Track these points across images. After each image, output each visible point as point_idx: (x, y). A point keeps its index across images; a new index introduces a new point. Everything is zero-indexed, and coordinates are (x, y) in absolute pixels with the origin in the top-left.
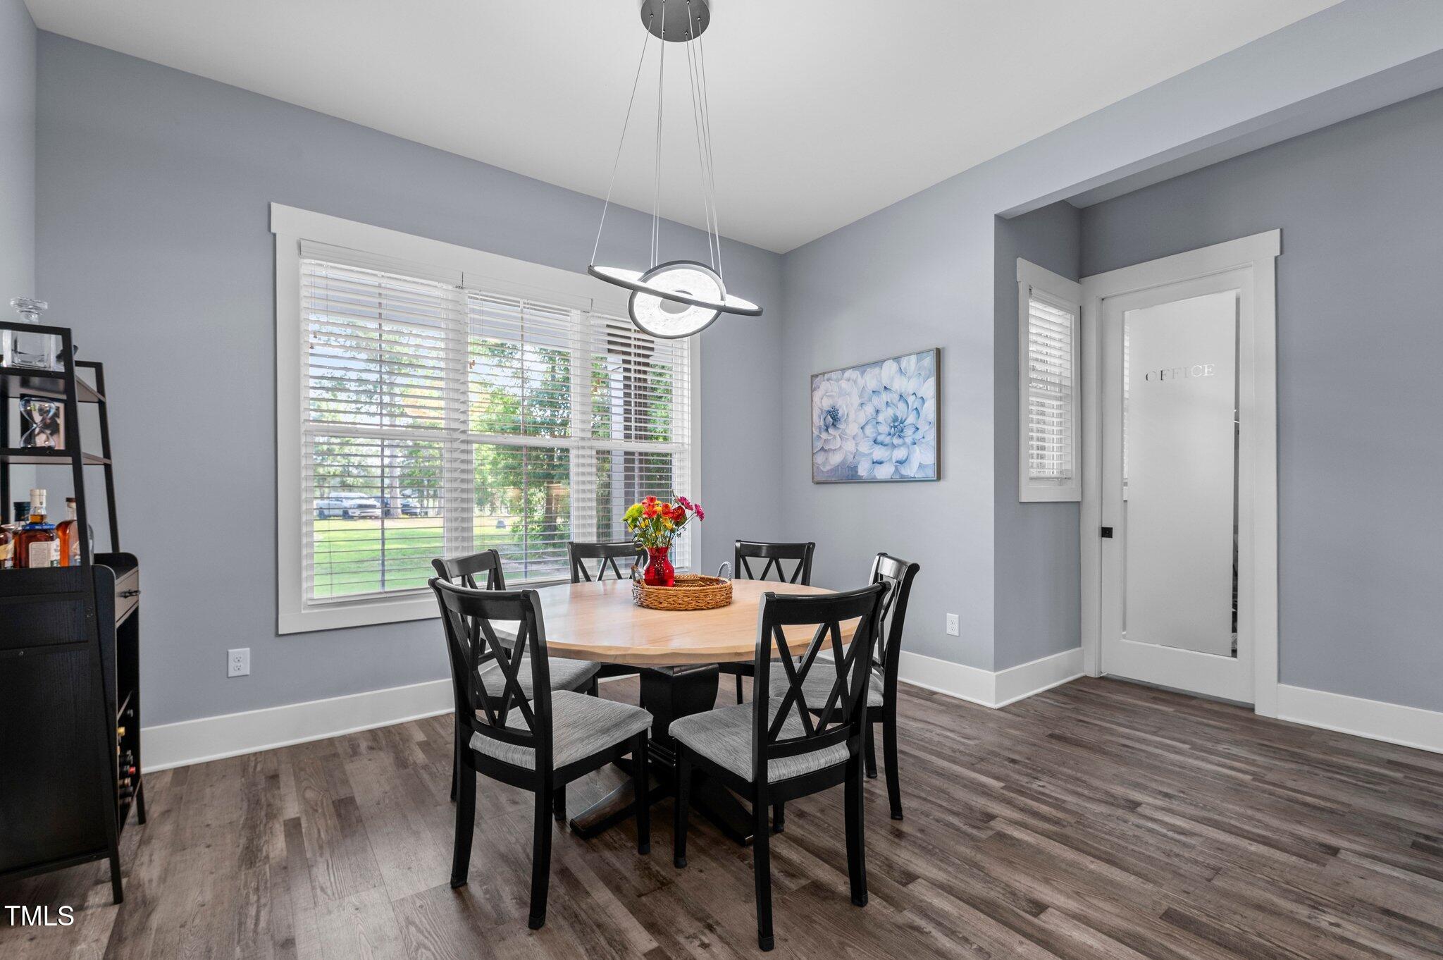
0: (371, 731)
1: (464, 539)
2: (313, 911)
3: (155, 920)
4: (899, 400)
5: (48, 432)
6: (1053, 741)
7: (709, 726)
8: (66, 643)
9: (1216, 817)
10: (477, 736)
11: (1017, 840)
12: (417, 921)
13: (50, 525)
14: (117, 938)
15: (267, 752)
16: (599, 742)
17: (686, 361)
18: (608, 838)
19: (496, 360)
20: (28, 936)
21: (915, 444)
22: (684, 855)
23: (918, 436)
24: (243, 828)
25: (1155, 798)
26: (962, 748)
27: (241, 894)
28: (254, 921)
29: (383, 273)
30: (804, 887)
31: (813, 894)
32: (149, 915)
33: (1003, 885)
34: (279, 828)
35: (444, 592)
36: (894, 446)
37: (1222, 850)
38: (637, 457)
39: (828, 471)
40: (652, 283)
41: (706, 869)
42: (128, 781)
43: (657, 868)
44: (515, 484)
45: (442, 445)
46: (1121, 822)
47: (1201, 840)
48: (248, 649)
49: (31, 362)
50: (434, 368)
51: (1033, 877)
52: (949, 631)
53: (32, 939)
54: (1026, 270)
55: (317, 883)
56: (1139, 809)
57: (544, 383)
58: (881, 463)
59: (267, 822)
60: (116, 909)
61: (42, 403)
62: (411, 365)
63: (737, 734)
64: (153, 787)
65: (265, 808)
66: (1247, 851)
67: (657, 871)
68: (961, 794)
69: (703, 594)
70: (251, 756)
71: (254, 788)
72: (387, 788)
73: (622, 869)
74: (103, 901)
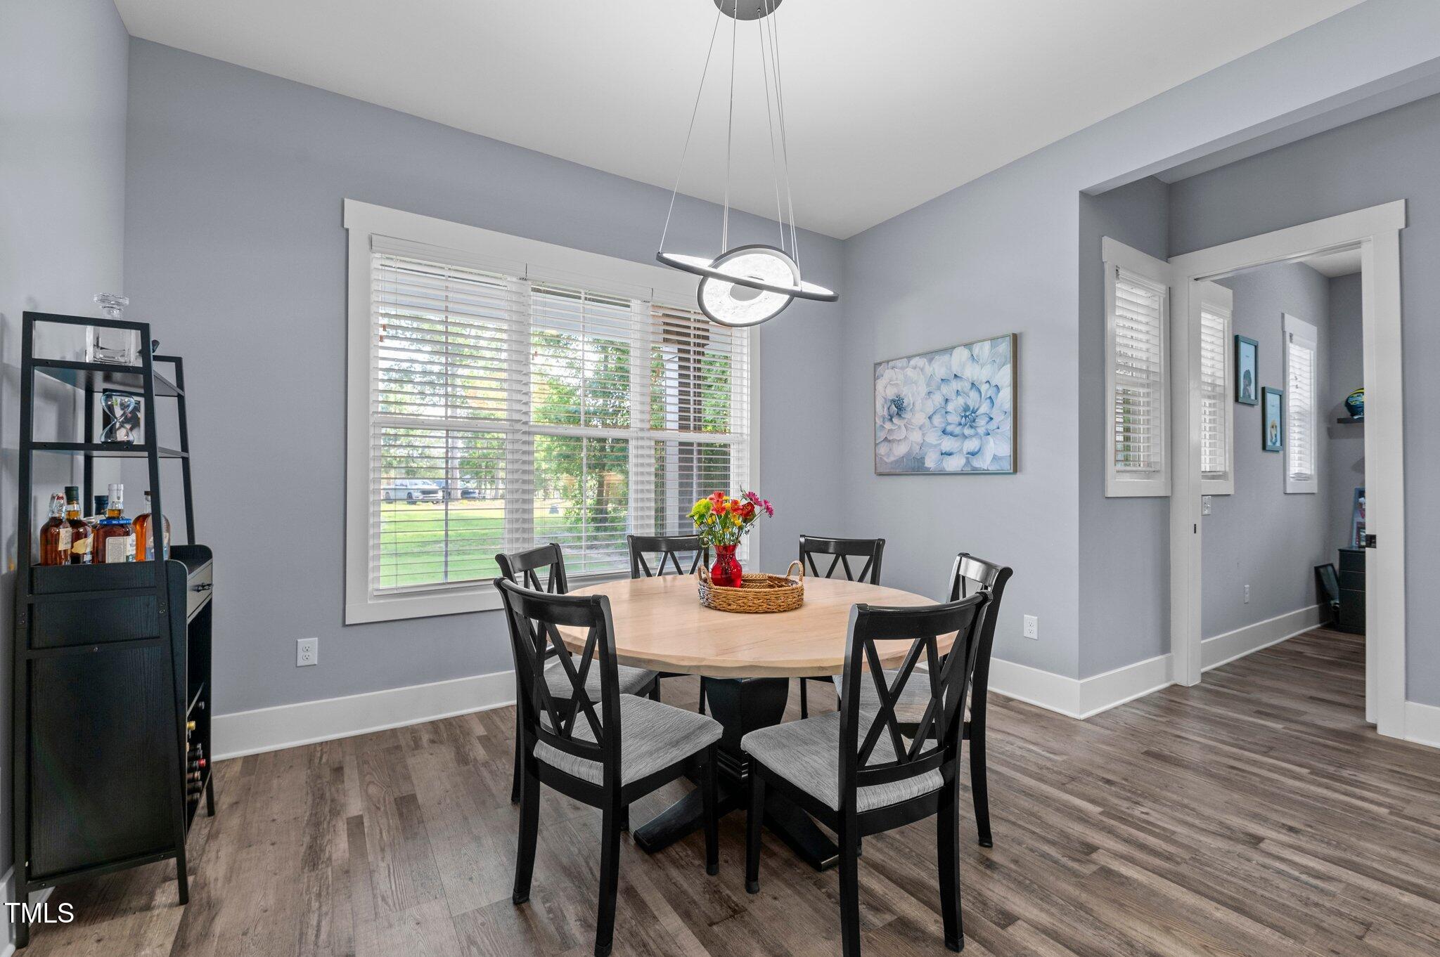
0: (432, 723)
1: (524, 530)
2: (374, 923)
3: (219, 926)
4: (971, 388)
5: (128, 426)
6: (1150, 759)
7: (784, 741)
8: (139, 639)
9: (1355, 858)
10: (541, 744)
11: (1126, 878)
12: (479, 940)
13: (127, 520)
14: (181, 944)
15: (332, 742)
16: (669, 757)
17: (745, 350)
18: (674, 853)
19: (552, 352)
20: (95, 937)
21: (989, 434)
22: (756, 879)
23: (993, 426)
24: (307, 824)
25: (1279, 832)
26: (1049, 764)
27: (303, 900)
28: (315, 932)
29: (450, 267)
30: (890, 924)
31: (900, 933)
32: (213, 919)
33: (1116, 933)
34: (342, 827)
35: (510, 593)
36: (965, 437)
37: (1369, 900)
38: (695, 448)
39: (892, 463)
40: (723, 269)
41: (780, 895)
42: (197, 774)
43: (728, 892)
44: (568, 471)
45: (503, 436)
46: (1242, 860)
47: (1342, 886)
48: (317, 639)
49: (114, 358)
50: (492, 359)
51: (1150, 924)
52: (1026, 634)
53: (99, 941)
54: (1113, 249)
55: (378, 891)
56: (1263, 845)
57: (597, 372)
58: (950, 454)
59: (331, 820)
60: (182, 908)
61: (123, 398)
62: (471, 356)
63: (817, 753)
64: (224, 776)
65: (329, 802)
66: (1399, 903)
67: (727, 895)
68: (1055, 819)
69: (774, 596)
70: (318, 746)
71: (319, 781)
72: (449, 787)
73: (690, 891)
74: (170, 901)
